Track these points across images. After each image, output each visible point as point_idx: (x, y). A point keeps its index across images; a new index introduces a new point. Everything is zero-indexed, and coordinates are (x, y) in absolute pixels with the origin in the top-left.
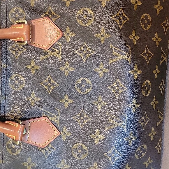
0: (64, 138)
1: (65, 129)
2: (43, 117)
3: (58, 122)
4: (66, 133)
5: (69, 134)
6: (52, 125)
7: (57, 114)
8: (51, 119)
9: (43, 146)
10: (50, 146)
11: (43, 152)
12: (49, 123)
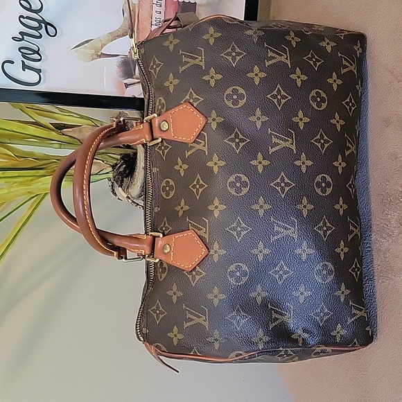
0: (216, 258)
1: (216, 246)
2: (190, 230)
3: (206, 236)
4: (218, 252)
5: (223, 252)
7: (206, 226)
8: (199, 232)
10: (198, 269)
12: (197, 238)
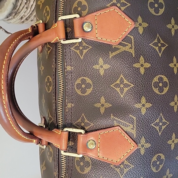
1: (143, 140)
2: (116, 126)
3: (134, 132)
4: (144, 146)
5: (148, 145)
6: (127, 137)
7: (133, 123)
8: (125, 129)
9: (117, 163)
10: (126, 163)
11: (118, 170)
12: (124, 134)
